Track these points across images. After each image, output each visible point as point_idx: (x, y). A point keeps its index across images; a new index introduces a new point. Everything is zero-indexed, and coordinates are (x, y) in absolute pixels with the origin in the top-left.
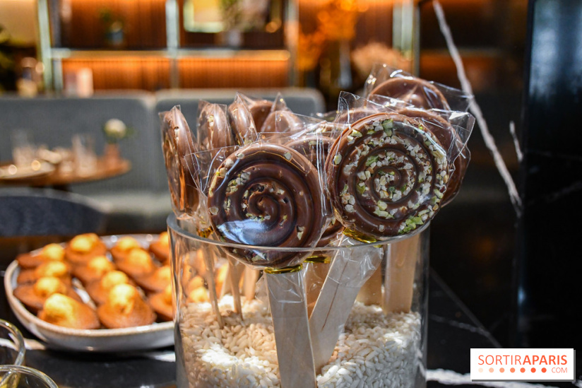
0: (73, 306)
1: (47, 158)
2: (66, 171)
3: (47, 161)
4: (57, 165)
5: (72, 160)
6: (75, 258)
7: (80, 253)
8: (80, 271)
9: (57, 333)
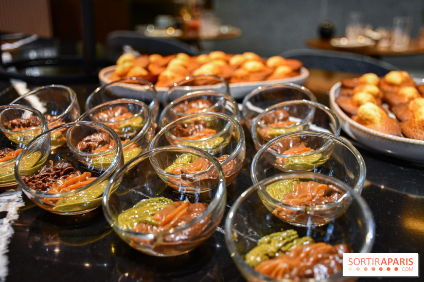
0: (382, 114)
1: (370, 36)
2: (383, 46)
3: (370, 38)
4: (377, 42)
5: (390, 39)
6: (386, 88)
7: (392, 85)
8: (389, 96)
9: (365, 132)
